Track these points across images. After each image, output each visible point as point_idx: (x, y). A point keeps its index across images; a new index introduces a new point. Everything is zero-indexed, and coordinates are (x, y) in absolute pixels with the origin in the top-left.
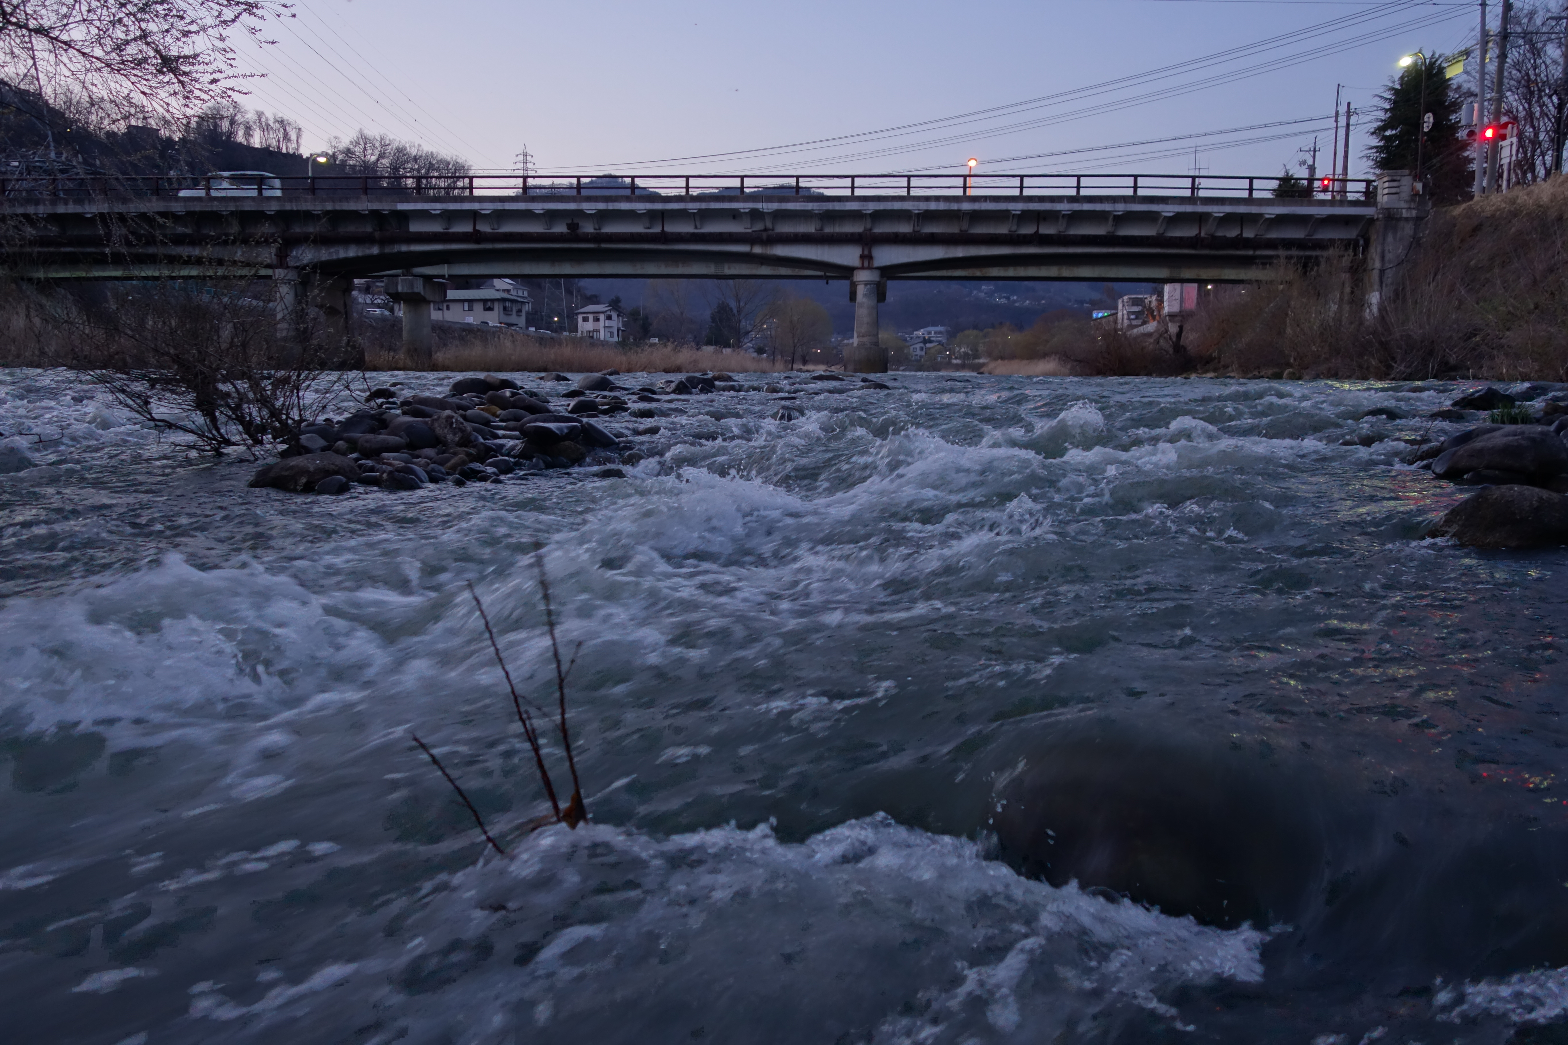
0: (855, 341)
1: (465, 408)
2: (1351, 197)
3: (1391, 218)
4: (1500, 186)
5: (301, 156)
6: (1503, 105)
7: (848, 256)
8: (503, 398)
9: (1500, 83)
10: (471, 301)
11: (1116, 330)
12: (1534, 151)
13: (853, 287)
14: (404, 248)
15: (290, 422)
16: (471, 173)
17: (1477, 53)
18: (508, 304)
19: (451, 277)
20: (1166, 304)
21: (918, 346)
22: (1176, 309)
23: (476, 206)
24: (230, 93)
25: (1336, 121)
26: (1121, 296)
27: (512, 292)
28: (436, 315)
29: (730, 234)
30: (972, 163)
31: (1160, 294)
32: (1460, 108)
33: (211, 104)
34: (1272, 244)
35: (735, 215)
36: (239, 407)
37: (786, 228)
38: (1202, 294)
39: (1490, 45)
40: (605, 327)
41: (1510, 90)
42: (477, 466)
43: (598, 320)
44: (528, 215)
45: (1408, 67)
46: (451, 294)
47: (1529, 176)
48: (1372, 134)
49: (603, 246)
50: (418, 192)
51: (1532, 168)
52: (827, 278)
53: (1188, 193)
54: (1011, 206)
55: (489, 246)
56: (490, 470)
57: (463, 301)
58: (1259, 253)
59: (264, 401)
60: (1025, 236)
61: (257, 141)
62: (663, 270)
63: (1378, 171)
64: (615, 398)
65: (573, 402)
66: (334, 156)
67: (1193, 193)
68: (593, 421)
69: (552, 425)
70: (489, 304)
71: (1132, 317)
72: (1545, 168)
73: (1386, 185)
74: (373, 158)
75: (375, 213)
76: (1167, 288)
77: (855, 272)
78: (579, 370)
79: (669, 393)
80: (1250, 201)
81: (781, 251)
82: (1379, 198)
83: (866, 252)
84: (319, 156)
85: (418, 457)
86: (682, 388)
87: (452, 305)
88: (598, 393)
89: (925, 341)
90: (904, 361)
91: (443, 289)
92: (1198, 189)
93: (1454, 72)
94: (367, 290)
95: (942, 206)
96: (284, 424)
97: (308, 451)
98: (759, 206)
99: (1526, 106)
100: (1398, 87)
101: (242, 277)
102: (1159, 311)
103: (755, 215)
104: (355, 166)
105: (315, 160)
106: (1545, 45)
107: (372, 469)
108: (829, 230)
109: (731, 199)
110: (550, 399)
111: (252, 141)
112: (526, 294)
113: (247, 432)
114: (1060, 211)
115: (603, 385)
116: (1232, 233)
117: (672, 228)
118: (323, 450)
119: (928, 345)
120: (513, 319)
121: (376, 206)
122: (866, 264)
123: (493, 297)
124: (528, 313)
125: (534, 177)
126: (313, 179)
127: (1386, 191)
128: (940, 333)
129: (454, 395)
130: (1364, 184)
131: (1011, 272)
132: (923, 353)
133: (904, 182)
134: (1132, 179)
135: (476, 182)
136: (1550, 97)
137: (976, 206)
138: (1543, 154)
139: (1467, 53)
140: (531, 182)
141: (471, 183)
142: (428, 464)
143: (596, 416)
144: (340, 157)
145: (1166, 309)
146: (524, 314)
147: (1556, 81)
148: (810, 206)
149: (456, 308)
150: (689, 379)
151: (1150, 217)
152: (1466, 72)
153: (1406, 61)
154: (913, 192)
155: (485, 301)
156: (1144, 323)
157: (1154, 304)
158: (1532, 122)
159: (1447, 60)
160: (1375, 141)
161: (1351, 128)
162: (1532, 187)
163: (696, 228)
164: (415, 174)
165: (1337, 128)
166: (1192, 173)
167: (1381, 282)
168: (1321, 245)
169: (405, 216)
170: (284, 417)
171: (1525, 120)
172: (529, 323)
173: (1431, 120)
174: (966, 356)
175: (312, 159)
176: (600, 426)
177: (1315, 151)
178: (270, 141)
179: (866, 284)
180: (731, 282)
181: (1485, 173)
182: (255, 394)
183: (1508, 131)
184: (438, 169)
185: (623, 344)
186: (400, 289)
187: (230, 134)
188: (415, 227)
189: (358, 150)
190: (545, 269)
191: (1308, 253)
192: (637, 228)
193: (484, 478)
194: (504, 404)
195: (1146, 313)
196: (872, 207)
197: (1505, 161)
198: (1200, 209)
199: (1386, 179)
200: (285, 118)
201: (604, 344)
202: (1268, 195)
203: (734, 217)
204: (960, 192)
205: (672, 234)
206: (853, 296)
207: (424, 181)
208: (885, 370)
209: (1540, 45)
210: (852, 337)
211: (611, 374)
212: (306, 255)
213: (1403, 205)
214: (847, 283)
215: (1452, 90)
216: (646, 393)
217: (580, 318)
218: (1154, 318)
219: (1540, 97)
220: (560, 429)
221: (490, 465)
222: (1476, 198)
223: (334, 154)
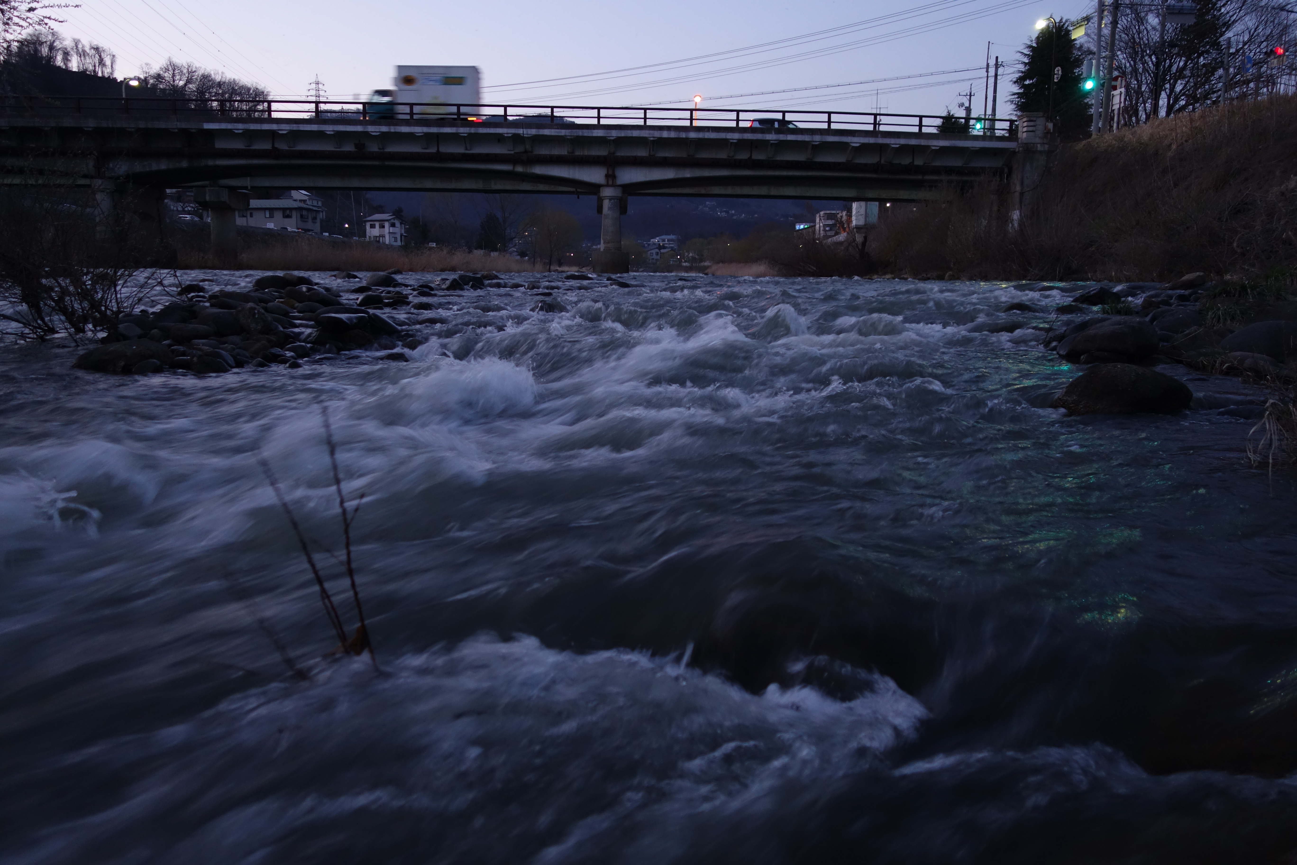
0: (602, 246)
1: (266, 301)
2: (998, 133)
3: (1028, 150)
4: (1111, 127)
5: (115, 79)
6: (1115, 62)
7: (595, 175)
8: (301, 292)
9: (1113, 44)
10: (272, 210)
11: (814, 239)
12: (1137, 99)
13: (600, 201)
14: (210, 163)
15: (108, 312)
16: (270, 98)
17: (1096, 19)
18: (304, 213)
19: (253, 188)
20: (854, 218)
21: (654, 251)
22: (861, 222)
23: (274, 127)
24: (46, 21)
25: (987, 72)
26: (818, 212)
27: (308, 202)
28: (240, 221)
29: (496, 155)
30: (698, 99)
31: (849, 211)
32: (1082, 63)
33: (30, 30)
34: (937, 171)
35: (499, 139)
36: (61, 299)
37: (544, 151)
38: (882, 209)
39: (1106, 13)
40: (389, 233)
41: (1120, 50)
42: (277, 350)
43: (383, 227)
44: (321, 135)
45: (1042, 30)
46: (254, 203)
47: (1134, 119)
48: (1015, 82)
49: (387, 163)
50: (223, 114)
51: (1136, 111)
52: (578, 194)
53: (871, 128)
54: (730, 136)
55: (286, 162)
56: (289, 354)
57: (265, 209)
58: (927, 177)
59: (85, 295)
60: (741, 160)
61: (74, 65)
62: (439, 185)
63: (1019, 113)
64: (398, 293)
65: (361, 297)
66: (145, 80)
67: (875, 127)
68: (378, 312)
69: (343, 316)
70: (288, 212)
71: (827, 229)
72: (1146, 113)
73: (1025, 124)
74: (181, 83)
75: (184, 131)
76: (855, 205)
77: (601, 189)
78: (368, 270)
79: (443, 290)
80: (920, 135)
81: (539, 170)
82: (1020, 135)
83: (610, 173)
84: (131, 79)
85: (225, 343)
86: (456, 286)
87: (255, 213)
88: (382, 289)
89: (660, 247)
90: (642, 264)
91: (246, 199)
92: (879, 124)
93: (1078, 34)
94: (178, 198)
95: (673, 135)
96: (104, 314)
97: (125, 338)
98: (520, 131)
99: (1132, 63)
100: (1034, 45)
101: (60, 186)
102: (848, 225)
103: (516, 138)
104: (164, 89)
105: (127, 84)
106: (1147, 15)
107: (184, 354)
108: (578, 153)
109: (496, 125)
110: (341, 294)
111: (70, 65)
112: (320, 204)
113: (71, 322)
114: (769, 141)
115: (388, 282)
116: (906, 161)
117: (444, 149)
118: (140, 337)
119: (662, 251)
120: (309, 225)
121: (184, 125)
122: (610, 182)
123: (291, 207)
124: (322, 221)
125: (325, 103)
126: (127, 100)
127: (1025, 129)
128: (672, 240)
129: (256, 290)
130: (1008, 123)
131: (729, 191)
132: (658, 257)
133: (641, 114)
134: (827, 115)
135: (274, 106)
136: (1150, 57)
137: (701, 135)
138: (1144, 102)
139: (1087, 19)
140: (323, 107)
141: (269, 106)
142: (234, 349)
143: (381, 308)
144: (151, 81)
145: (854, 223)
146: (318, 221)
147: (1155, 43)
148: (563, 132)
149: (258, 216)
150: (461, 277)
151: (843, 146)
152: (1087, 34)
153: (1041, 24)
154: (649, 123)
155: (284, 210)
156: (837, 233)
157: (844, 218)
158: (1136, 76)
159: (1073, 24)
160: (1016, 89)
161: (999, 77)
162: (1136, 128)
163: (467, 149)
164: (220, 97)
165: (988, 77)
166: (874, 112)
167: (1021, 203)
168: (975, 172)
169: (211, 134)
170: (103, 308)
171: (1131, 74)
172: (323, 230)
173: (1060, 72)
174: (693, 260)
175: (125, 83)
176: (384, 317)
177: (970, 96)
178: (86, 65)
179: (611, 198)
180: (497, 195)
181: (1100, 116)
182: (76, 288)
183: (1118, 83)
184: (240, 94)
185: (405, 248)
186: (208, 198)
187: (50, 59)
188: (220, 144)
189: (168, 76)
190: (336, 183)
191: (965, 178)
192: (416, 149)
193: (284, 362)
194: (300, 297)
195: (838, 226)
196: (614, 134)
197: (1116, 107)
198: (881, 141)
199: (1025, 119)
200: (100, 45)
201: (389, 247)
202: (934, 131)
203: (499, 141)
204: (687, 123)
205: (446, 154)
206: (600, 209)
207: (228, 105)
208: (627, 271)
209: (1143, 14)
210: (600, 244)
211: (395, 273)
212: (122, 168)
213: (1038, 140)
214: (595, 197)
215: (1076, 48)
216: (425, 289)
217: (368, 225)
218: (844, 230)
219: (1143, 57)
220: (350, 319)
221: (289, 350)
222: (1094, 136)
223: (146, 78)
